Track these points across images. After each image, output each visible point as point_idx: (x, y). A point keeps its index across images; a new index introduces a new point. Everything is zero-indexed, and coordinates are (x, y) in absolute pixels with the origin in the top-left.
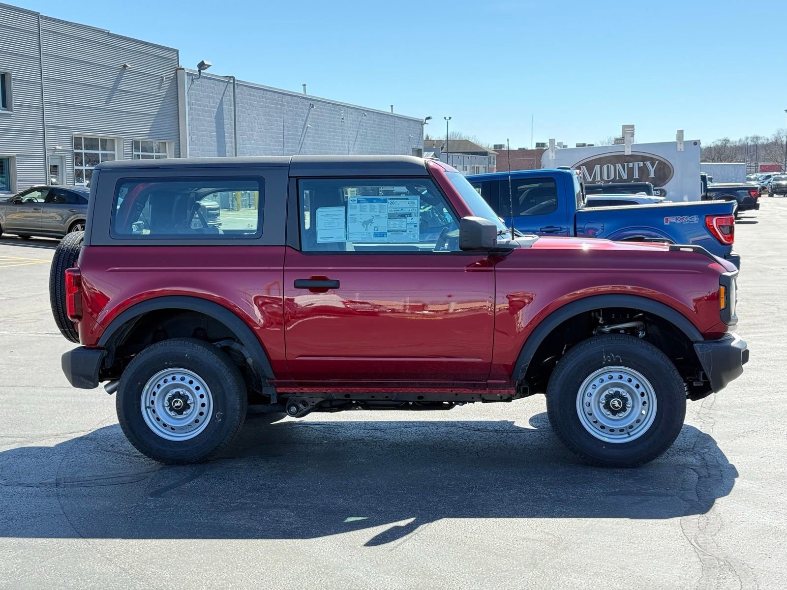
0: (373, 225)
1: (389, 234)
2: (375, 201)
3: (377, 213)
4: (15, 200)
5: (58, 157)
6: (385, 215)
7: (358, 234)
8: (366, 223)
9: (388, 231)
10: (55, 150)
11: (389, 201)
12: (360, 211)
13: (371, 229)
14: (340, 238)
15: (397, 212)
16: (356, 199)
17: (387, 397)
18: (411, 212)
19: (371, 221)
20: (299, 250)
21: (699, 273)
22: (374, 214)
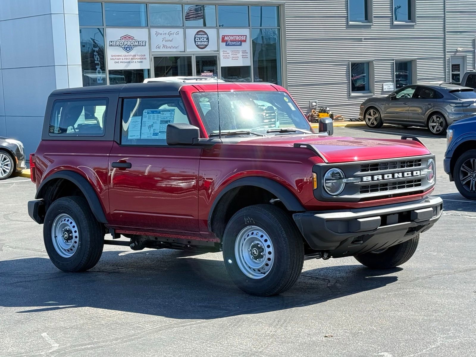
0: (153, 128)
1: (159, 133)
2: (155, 112)
3: (156, 121)
4: (391, 97)
5: (460, 57)
6: (159, 122)
7: (146, 133)
8: (150, 127)
9: (159, 132)
10: (457, 51)
11: (161, 112)
12: (148, 119)
13: (152, 132)
14: (138, 136)
15: (165, 119)
16: (147, 111)
17: (174, 241)
18: (170, 119)
19: (152, 126)
20: (119, 143)
21: (301, 164)
22: (154, 121)
